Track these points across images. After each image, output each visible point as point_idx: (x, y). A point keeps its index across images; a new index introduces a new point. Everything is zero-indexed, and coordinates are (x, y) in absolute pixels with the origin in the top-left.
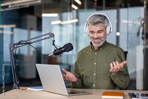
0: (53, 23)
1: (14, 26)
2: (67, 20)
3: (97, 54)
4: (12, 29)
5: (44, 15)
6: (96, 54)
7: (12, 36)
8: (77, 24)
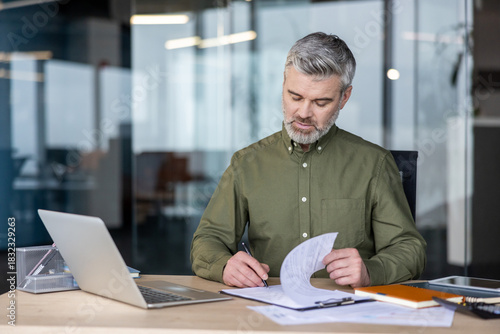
0: (172, 45)
1: (45, 55)
2: (215, 36)
3: (310, 167)
4: (40, 67)
5: (137, 20)
6: (305, 165)
7: (41, 86)
8: (253, 46)
